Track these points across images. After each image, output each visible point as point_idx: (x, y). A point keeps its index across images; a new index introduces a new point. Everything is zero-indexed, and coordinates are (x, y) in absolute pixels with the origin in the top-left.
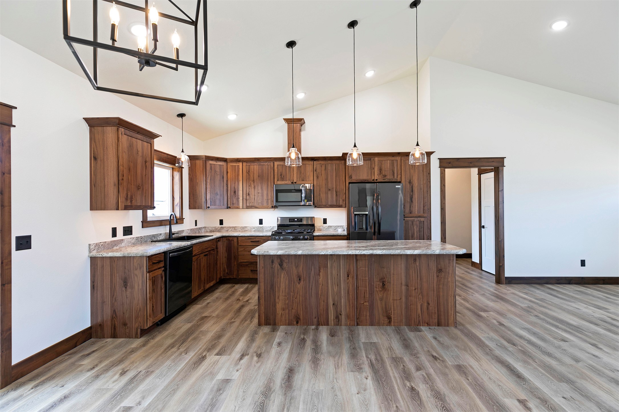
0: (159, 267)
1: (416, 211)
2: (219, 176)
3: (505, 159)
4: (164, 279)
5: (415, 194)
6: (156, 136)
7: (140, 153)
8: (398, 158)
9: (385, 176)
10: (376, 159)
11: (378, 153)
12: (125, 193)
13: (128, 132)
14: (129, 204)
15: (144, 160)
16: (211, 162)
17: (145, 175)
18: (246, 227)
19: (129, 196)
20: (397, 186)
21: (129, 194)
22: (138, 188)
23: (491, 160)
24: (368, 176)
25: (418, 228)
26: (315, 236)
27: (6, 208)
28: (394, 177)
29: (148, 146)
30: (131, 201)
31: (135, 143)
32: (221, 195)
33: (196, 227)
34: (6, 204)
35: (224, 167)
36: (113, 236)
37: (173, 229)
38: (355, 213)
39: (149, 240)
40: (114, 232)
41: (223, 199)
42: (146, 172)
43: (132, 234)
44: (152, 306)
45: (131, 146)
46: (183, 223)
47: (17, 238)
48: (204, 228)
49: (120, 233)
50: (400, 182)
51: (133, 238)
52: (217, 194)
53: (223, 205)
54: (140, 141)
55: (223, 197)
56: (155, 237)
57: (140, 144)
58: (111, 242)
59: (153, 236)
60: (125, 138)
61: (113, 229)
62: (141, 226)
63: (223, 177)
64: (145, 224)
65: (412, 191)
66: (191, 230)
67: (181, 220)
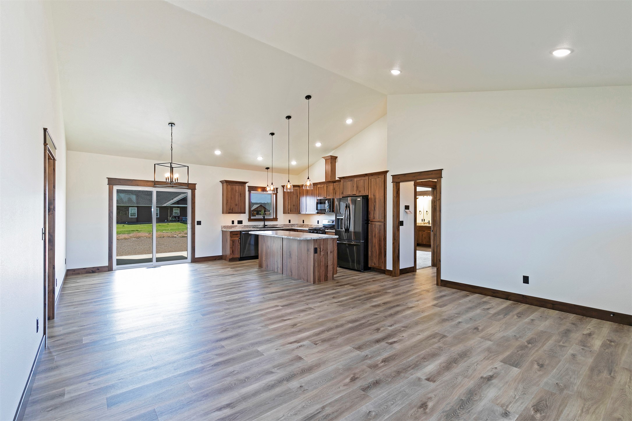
0: (237, 236)
1: (377, 217)
2: (295, 195)
3: (442, 170)
4: (240, 242)
5: (377, 205)
6: (247, 182)
7: (237, 191)
8: (367, 178)
9: (360, 191)
10: (355, 179)
11: (355, 176)
12: (229, 207)
13: (231, 184)
14: (231, 211)
15: (240, 193)
17: (240, 200)
18: (312, 225)
19: (231, 208)
20: (358, 199)
21: (231, 207)
22: (236, 205)
23: (429, 172)
24: (351, 192)
25: (378, 230)
26: (327, 232)
27: (194, 213)
28: (365, 192)
29: (242, 187)
30: (232, 210)
31: (234, 188)
32: (296, 206)
33: (290, 223)
34: (194, 212)
35: (298, 190)
36: (232, 224)
37: (267, 223)
38: (338, 217)
39: (252, 227)
40: (233, 222)
41: (297, 208)
42: (240, 198)
43: (242, 224)
44: (232, 251)
45: (232, 189)
46: (277, 221)
47: (197, 221)
48: (296, 224)
49: (236, 223)
50: (368, 196)
51: (243, 225)
52: (294, 206)
53: (297, 212)
54: (238, 186)
55: (297, 207)
56: (256, 226)
57: (237, 187)
58: (231, 226)
59: (255, 225)
60: (229, 186)
61: (232, 221)
62: (248, 221)
63: (298, 196)
64: (250, 220)
65: (375, 202)
66: (284, 225)
67: (276, 219)
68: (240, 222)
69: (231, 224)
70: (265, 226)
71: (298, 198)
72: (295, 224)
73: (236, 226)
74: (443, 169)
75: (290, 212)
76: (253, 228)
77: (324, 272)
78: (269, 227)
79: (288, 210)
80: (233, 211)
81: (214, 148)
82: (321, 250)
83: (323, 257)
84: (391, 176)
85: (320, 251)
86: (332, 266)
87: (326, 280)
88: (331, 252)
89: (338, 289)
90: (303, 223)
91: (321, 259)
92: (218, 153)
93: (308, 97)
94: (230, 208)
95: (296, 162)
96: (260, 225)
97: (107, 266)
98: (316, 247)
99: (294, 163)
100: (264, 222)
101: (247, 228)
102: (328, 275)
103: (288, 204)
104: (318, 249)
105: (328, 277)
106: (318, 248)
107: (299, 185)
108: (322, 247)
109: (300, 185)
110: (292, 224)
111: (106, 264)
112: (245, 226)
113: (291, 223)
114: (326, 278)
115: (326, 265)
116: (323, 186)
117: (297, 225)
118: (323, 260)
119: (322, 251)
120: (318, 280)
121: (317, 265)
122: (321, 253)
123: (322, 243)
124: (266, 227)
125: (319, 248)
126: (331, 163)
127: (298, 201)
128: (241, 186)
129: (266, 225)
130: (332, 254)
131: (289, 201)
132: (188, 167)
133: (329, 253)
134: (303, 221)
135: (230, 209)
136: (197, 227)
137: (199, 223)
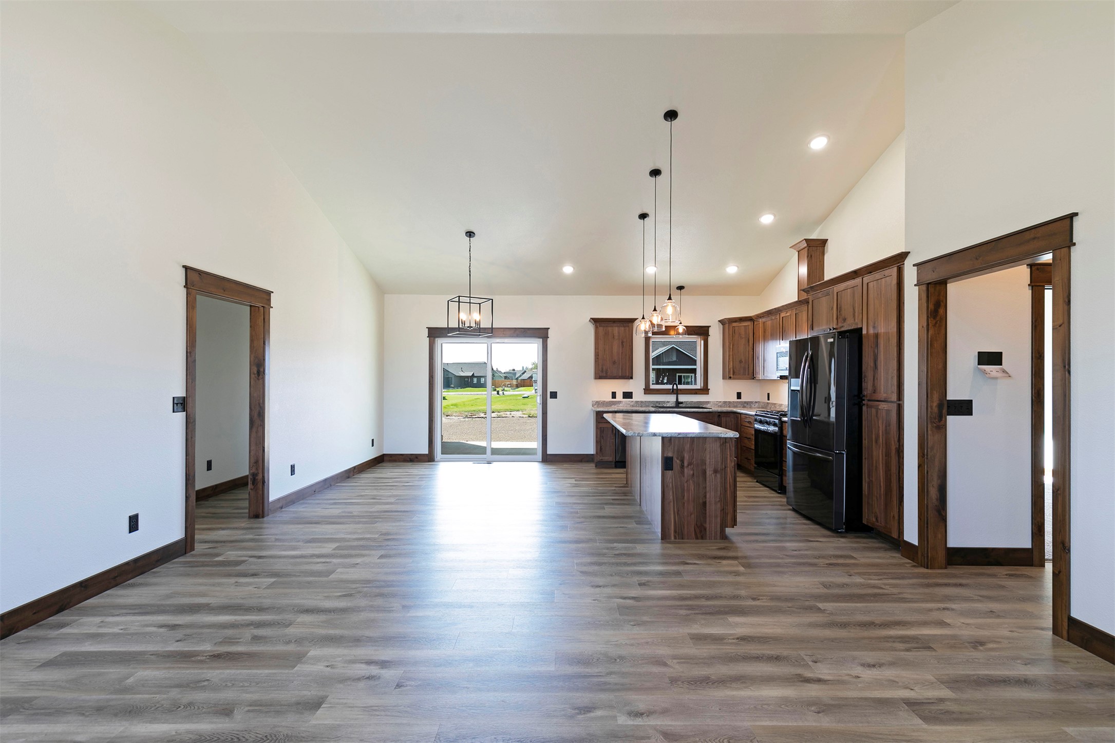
1: (883, 388)
3: (1075, 219)
4: (614, 432)
5: (881, 353)
8: (859, 281)
9: (845, 320)
10: (836, 289)
11: (832, 280)
14: (605, 375)
15: (621, 341)
16: (734, 324)
17: (622, 353)
21: (604, 368)
23: (1028, 236)
27: (546, 378)
28: (854, 321)
29: (626, 329)
30: (606, 373)
31: (611, 331)
32: (746, 362)
33: (738, 401)
34: (546, 375)
35: (750, 327)
36: (612, 398)
37: (683, 398)
38: (792, 388)
39: (652, 405)
40: (614, 395)
41: (748, 368)
42: (622, 350)
43: (632, 398)
44: (599, 447)
45: (606, 334)
46: (708, 394)
47: (551, 392)
48: (756, 402)
49: (619, 397)
50: (861, 329)
51: (632, 401)
52: (741, 362)
53: (748, 375)
54: (616, 328)
55: (748, 365)
56: (659, 404)
57: (616, 330)
58: (610, 401)
59: (657, 402)
60: (601, 329)
61: (613, 392)
62: (643, 393)
63: (749, 340)
64: (648, 391)
65: (877, 345)
66: (725, 402)
67: (705, 390)
68: (627, 395)
69: (609, 399)
70: (678, 404)
71: (749, 345)
72: (752, 402)
73: (620, 402)
74: (1076, 214)
75: (732, 376)
76: (652, 407)
77: (693, 516)
78: (690, 406)
79: (729, 372)
80: (608, 374)
81: (561, 262)
82: (686, 464)
83: (691, 481)
84: (914, 265)
85: (682, 466)
86: (719, 505)
87: (699, 535)
88: (715, 471)
89: (695, 564)
90: (769, 399)
91: (686, 485)
92: (568, 270)
93: (671, 115)
94: (602, 369)
95: (738, 267)
96: (668, 402)
97: (426, 454)
98: (670, 455)
99: (732, 270)
100: (676, 395)
101: (641, 407)
102: (707, 526)
103: (729, 359)
104: (676, 463)
105: (705, 529)
106: (675, 459)
107: (750, 317)
108: (686, 456)
109: (754, 316)
110: (745, 402)
111: (425, 451)
112: (637, 402)
113: (744, 399)
114: (701, 532)
115: (701, 501)
116: (790, 315)
117: (757, 405)
118: (692, 487)
119: (688, 465)
120: (675, 532)
121: (671, 497)
122: (686, 470)
123: (687, 447)
124: (681, 405)
125: (678, 458)
126: (808, 256)
127: (749, 352)
128: (624, 327)
129: (682, 403)
130: (719, 476)
131: (731, 353)
132: (492, 300)
133: (709, 472)
134: (768, 394)
135: (602, 371)
136: (550, 401)
137: (554, 395)
